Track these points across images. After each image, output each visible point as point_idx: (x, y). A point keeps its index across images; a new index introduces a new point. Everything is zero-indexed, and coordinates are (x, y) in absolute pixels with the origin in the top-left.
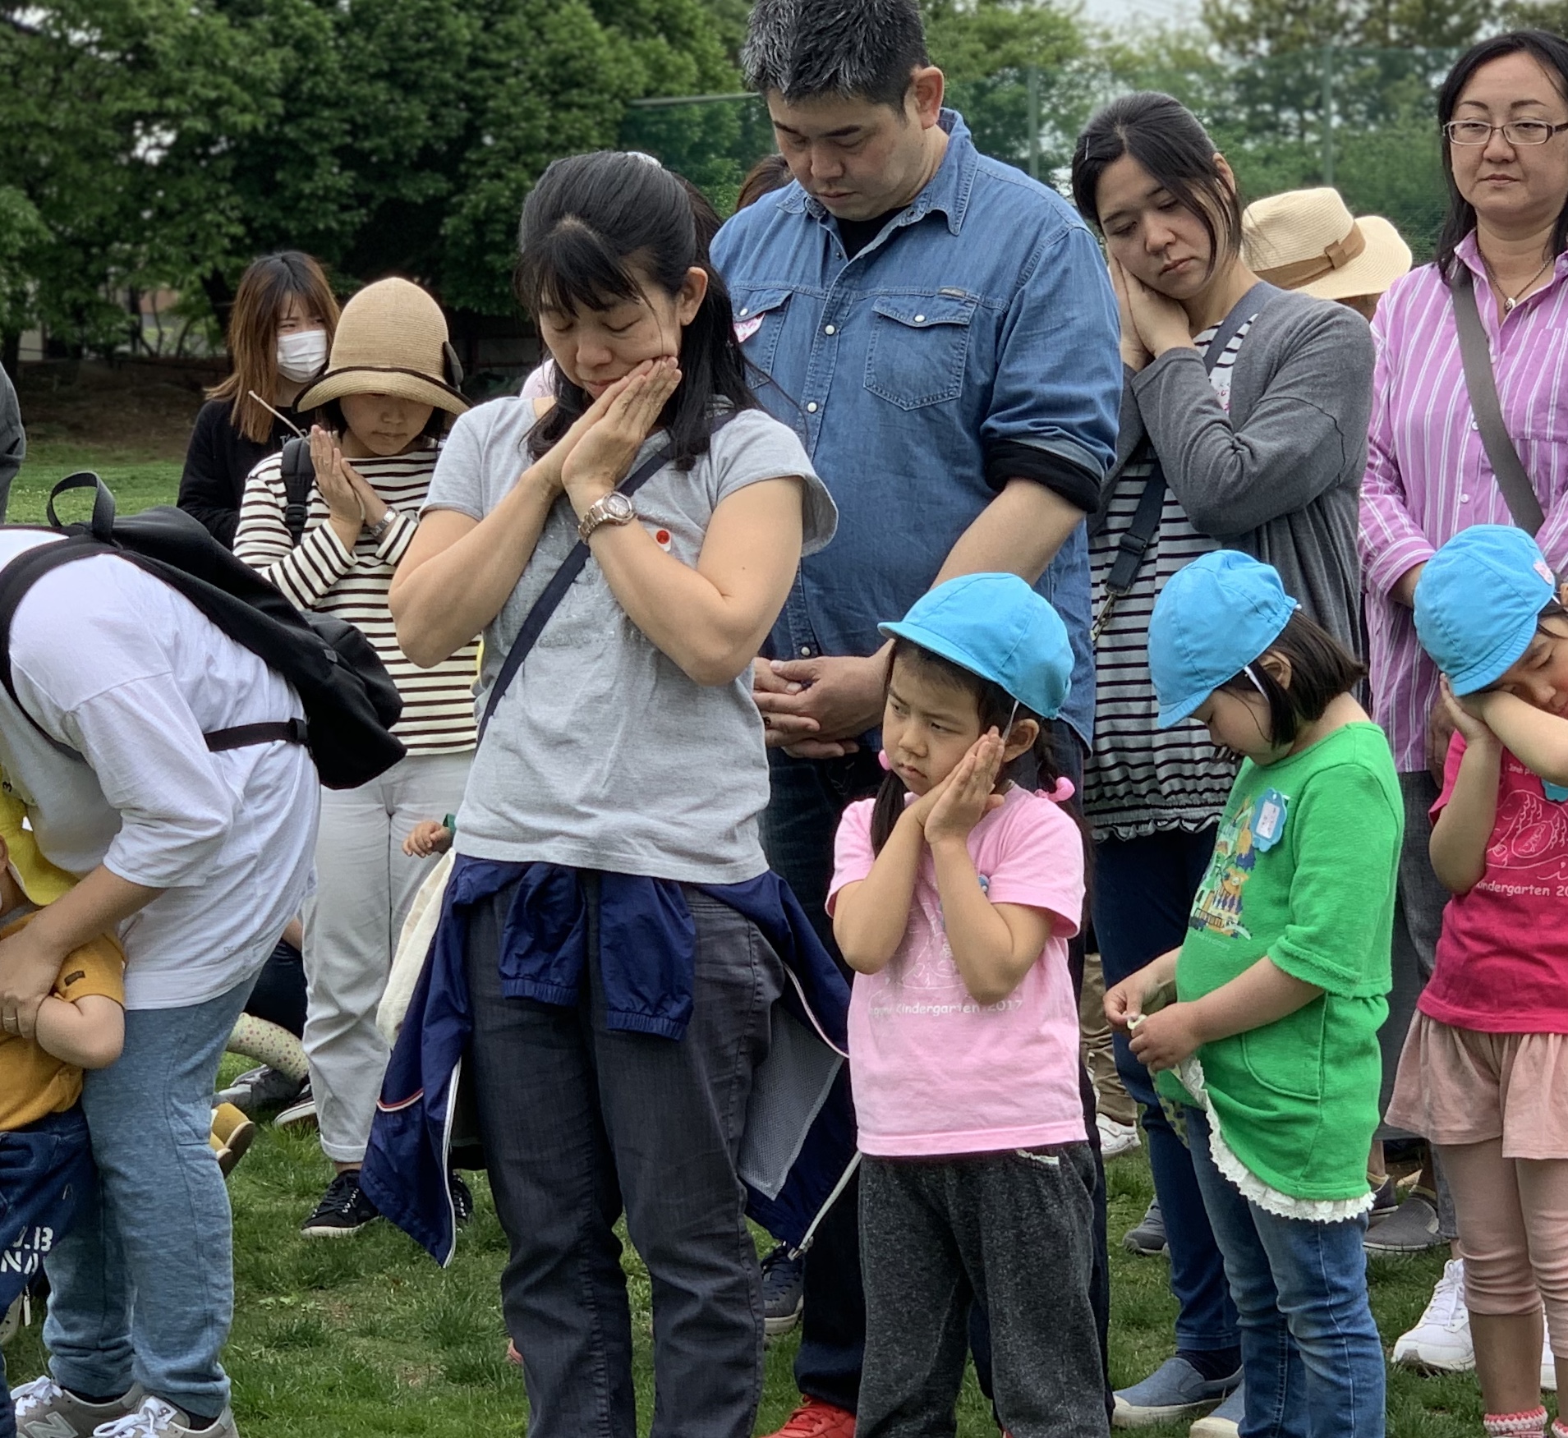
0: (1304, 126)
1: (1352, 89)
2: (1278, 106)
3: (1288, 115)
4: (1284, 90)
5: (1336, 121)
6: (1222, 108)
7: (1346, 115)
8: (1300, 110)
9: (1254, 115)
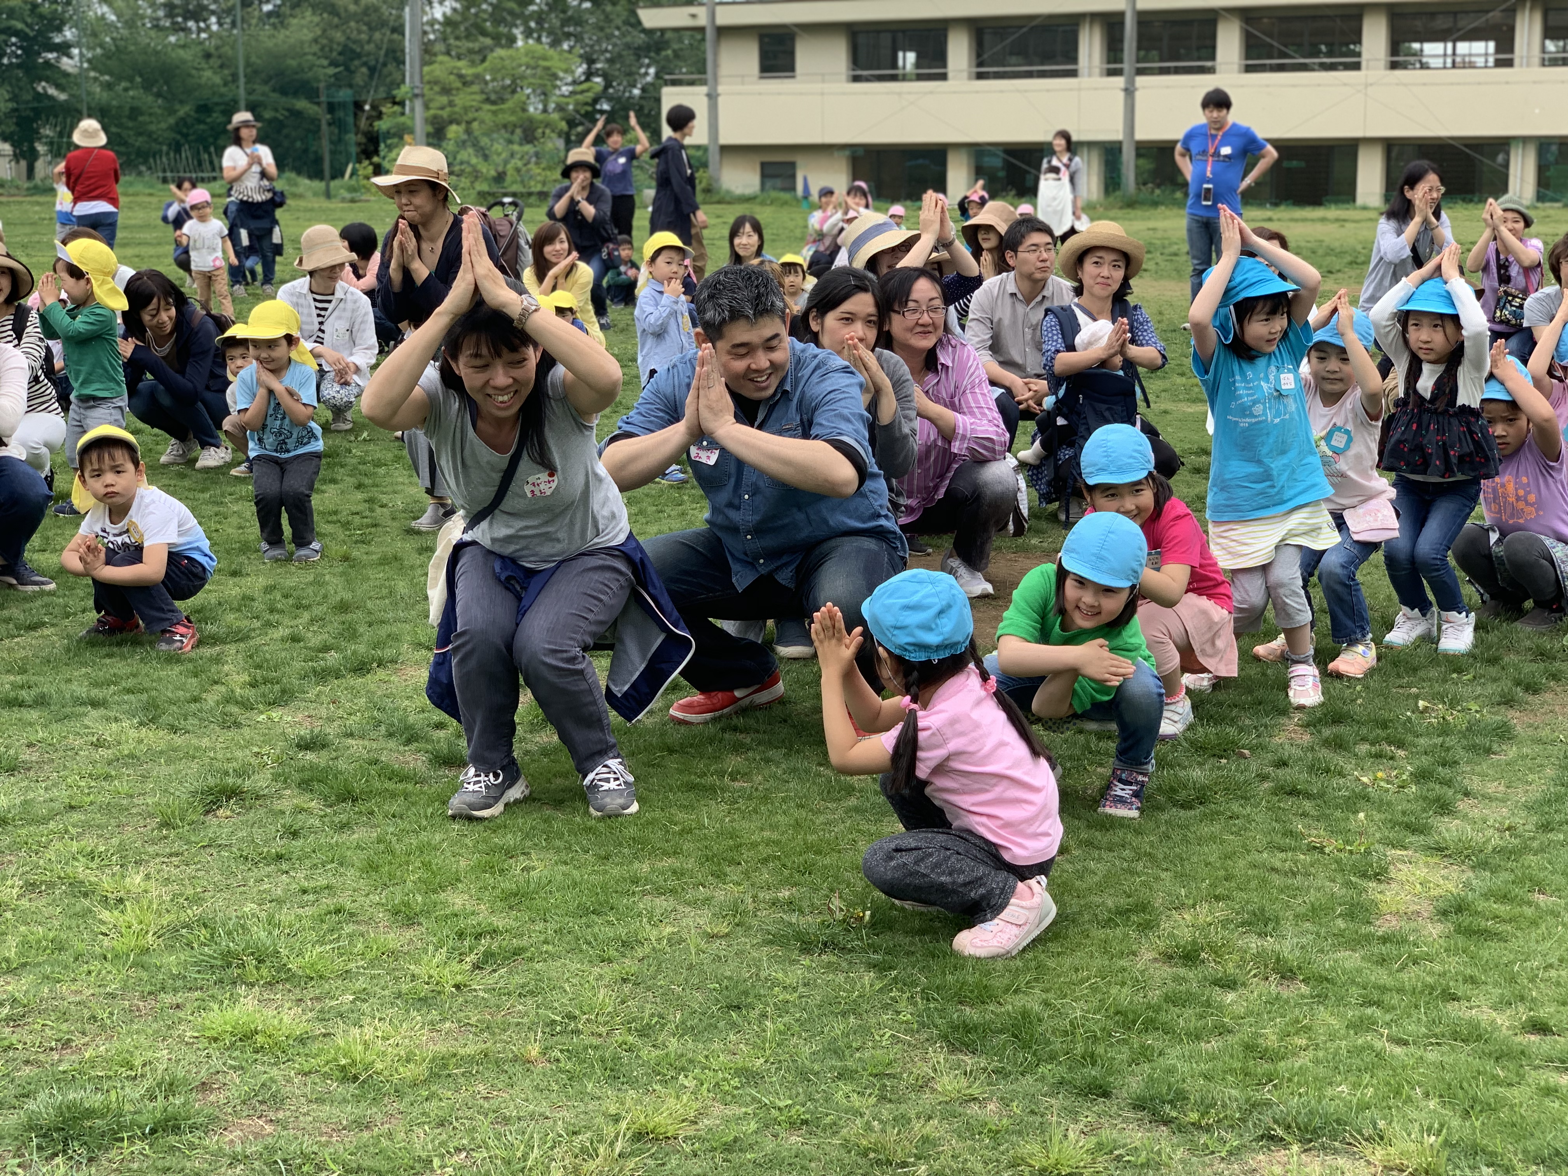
0: (200, 30)
1: (223, 11)
2: (186, 19)
3: (191, 24)
4: (189, 11)
5: (215, 28)
6: (158, 19)
7: (220, 24)
8: (197, 21)
9: (174, 23)
